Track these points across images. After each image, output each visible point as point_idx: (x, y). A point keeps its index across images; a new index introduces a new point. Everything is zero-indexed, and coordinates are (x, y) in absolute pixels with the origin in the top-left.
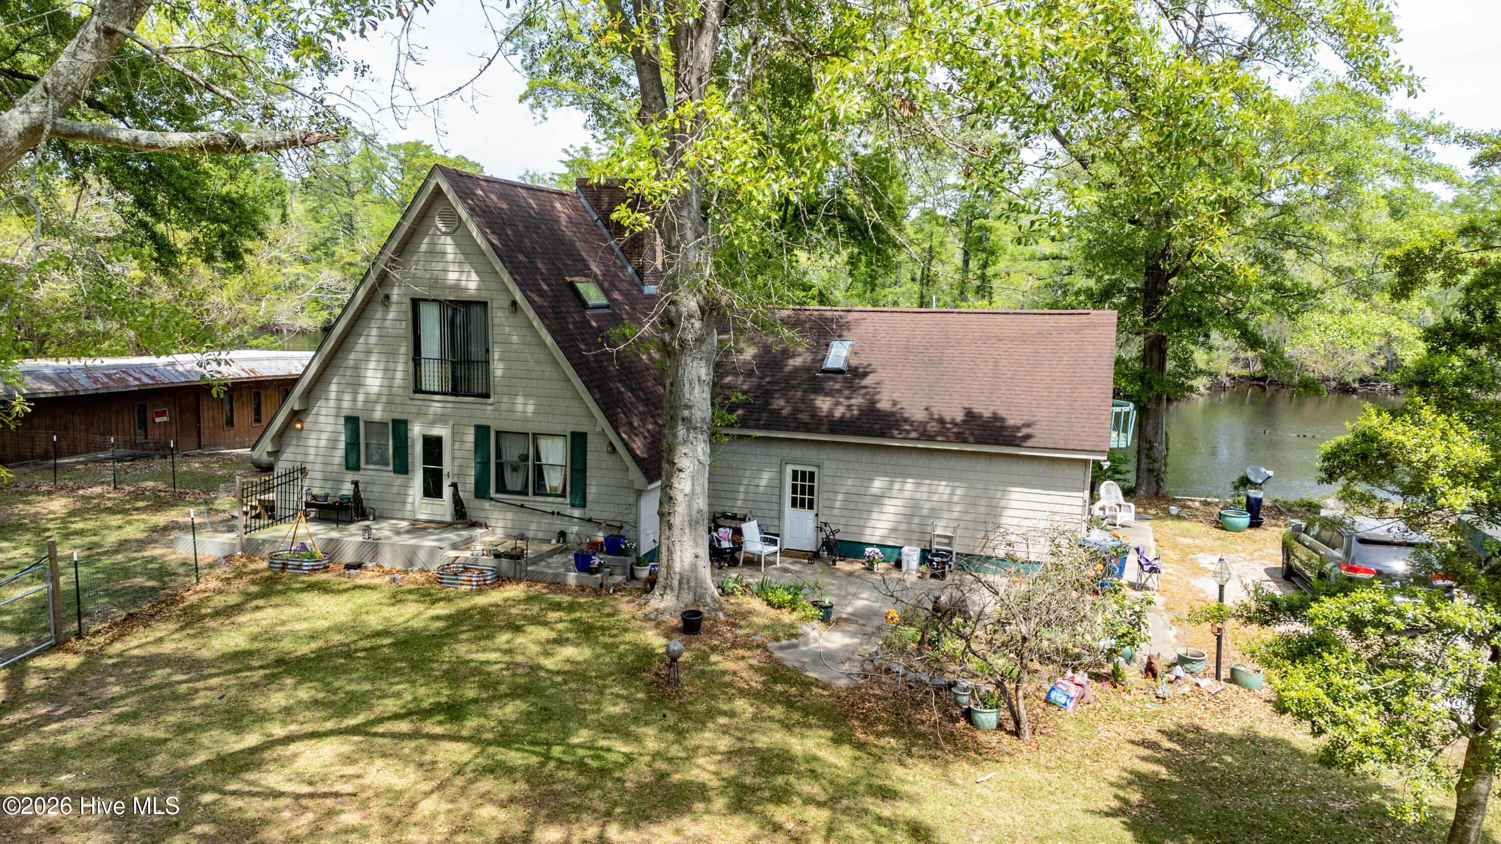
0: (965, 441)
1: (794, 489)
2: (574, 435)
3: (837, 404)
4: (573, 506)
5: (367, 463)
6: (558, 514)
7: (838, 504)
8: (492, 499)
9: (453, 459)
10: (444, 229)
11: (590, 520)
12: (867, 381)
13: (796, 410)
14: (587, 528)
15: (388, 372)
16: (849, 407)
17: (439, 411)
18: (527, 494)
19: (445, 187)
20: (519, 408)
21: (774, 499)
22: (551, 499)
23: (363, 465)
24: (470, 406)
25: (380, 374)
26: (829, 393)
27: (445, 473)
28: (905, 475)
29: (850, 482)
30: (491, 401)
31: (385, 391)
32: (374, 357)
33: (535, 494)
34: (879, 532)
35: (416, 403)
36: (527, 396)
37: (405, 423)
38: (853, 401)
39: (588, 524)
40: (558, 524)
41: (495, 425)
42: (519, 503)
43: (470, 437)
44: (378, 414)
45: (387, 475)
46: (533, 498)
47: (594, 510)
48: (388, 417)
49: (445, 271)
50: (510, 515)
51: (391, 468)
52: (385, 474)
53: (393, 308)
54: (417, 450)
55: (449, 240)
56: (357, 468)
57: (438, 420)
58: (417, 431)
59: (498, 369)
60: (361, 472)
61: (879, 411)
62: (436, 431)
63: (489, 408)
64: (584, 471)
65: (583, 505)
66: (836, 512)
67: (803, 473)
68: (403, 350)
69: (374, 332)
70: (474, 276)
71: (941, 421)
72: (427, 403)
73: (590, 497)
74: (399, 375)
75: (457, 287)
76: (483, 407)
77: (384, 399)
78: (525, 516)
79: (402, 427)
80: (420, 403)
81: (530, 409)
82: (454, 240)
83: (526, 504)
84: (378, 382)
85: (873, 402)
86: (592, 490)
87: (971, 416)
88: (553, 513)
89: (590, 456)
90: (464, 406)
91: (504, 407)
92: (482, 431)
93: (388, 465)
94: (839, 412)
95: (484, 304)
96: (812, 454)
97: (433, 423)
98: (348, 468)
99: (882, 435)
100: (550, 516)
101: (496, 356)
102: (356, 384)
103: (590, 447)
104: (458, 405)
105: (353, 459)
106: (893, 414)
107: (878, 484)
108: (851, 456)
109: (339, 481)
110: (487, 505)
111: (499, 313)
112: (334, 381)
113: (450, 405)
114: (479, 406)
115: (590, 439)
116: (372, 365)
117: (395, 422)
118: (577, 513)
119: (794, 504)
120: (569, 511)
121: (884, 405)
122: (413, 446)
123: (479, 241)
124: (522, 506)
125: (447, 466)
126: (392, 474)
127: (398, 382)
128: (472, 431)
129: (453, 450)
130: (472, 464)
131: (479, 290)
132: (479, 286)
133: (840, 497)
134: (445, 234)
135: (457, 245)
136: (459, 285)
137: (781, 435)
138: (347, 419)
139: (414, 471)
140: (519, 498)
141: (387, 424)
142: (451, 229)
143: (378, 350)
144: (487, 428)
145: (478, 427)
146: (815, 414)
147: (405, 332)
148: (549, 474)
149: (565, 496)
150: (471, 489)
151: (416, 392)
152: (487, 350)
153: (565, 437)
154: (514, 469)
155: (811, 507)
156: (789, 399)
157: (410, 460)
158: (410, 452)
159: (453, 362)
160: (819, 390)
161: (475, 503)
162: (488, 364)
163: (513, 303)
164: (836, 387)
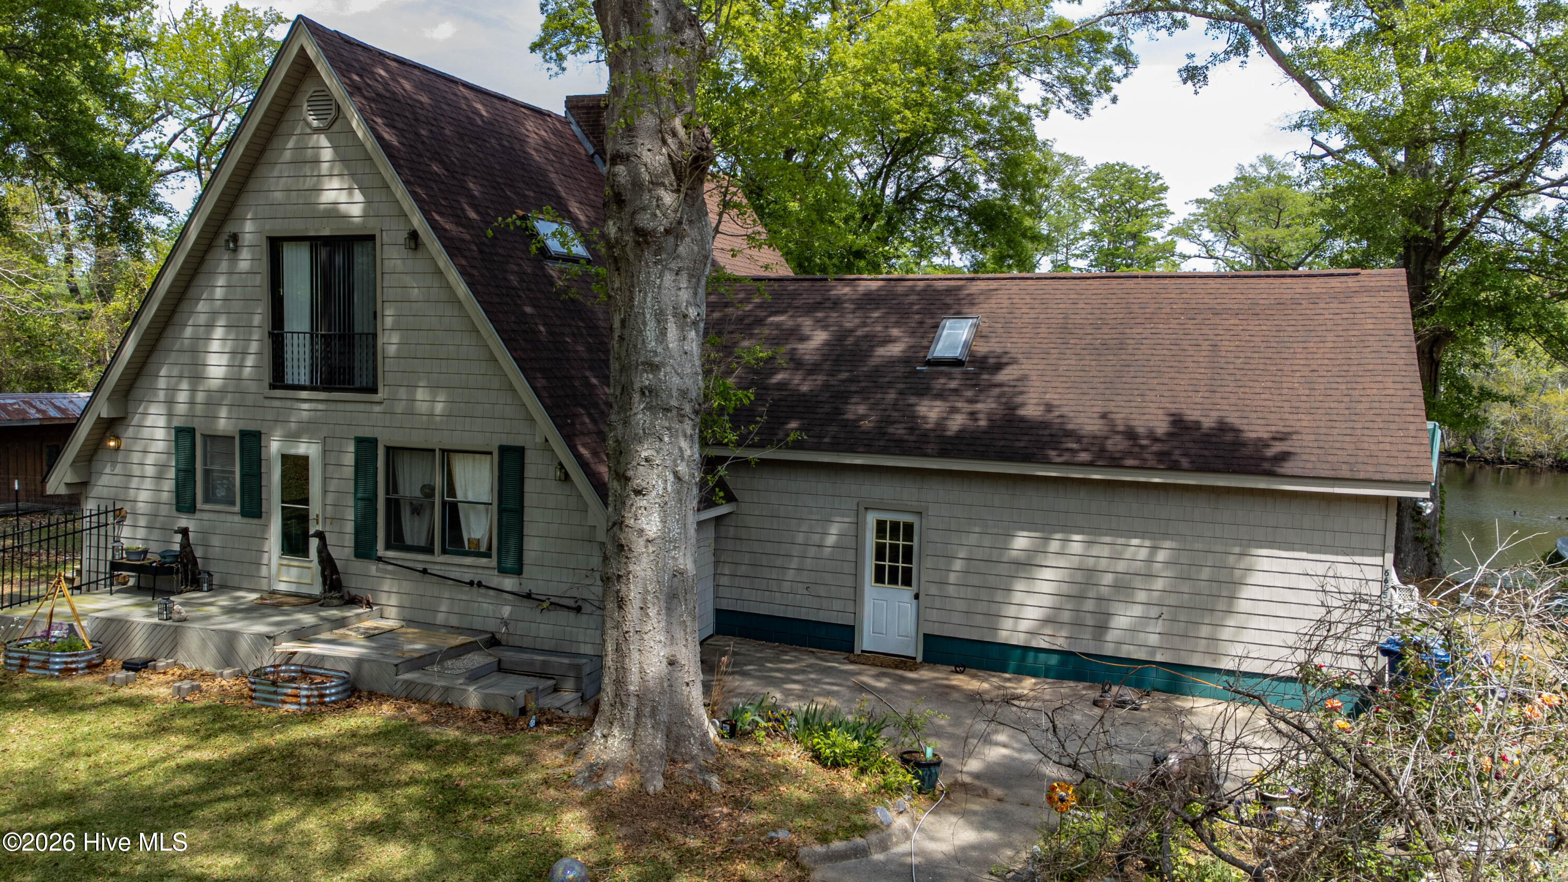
0: (1174, 467)
1: (880, 553)
2: (504, 450)
3: (954, 410)
4: (502, 570)
5: (207, 500)
6: (480, 584)
7: (952, 578)
8: (380, 559)
9: (325, 492)
10: (315, 124)
11: (529, 596)
12: (1003, 376)
13: (886, 421)
14: (523, 611)
15: (237, 354)
16: (973, 415)
17: (307, 416)
18: (432, 552)
19: (312, 51)
20: (422, 407)
21: (849, 568)
22: (468, 560)
23: (199, 505)
24: (349, 407)
25: (225, 359)
26: (941, 395)
27: (312, 516)
28: (1068, 528)
29: (973, 539)
30: (379, 397)
31: (231, 385)
32: (218, 333)
33: (444, 551)
34: (1024, 625)
35: (275, 403)
36: (434, 387)
37: (257, 436)
38: (979, 406)
39: (525, 602)
40: (479, 600)
41: (386, 438)
42: (420, 567)
43: (349, 457)
44: (222, 423)
45: (233, 520)
46: (442, 559)
47: (535, 579)
48: (235, 428)
49: (316, 188)
50: (406, 586)
51: (237, 508)
52: (229, 518)
53: (245, 254)
54: (274, 479)
55: (323, 141)
56: (191, 508)
57: (304, 430)
58: (275, 446)
59: (390, 345)
60: (198, 515)
61: (1023, 420)
62: (302, 449)
63: (377, 408)
64: (519, 512)
65: (518, 571)
66: (949, 590)
67: (895, 526)
68: (257, 320)
69: (219, 293)
70: (358, 196)
71: (1131, 434)
72: (289, 404)
73: (529, 557)
74: (250, 361)
75: (333, 213)
76: (367, 407)
77: (230, 398)
78: (427, 588)
79: (254, 443)
80: (281, 404)
81: (439, 408)
82: (329, 140)
83: (432, 567)
84: (222, 372)
85: (1012, 408)
86: (533, 546)
87: (1180, 425)
88: (471, 583)
89: (529, 486)
90: (340, 406)
91: (400, 407)
92: (365, 446)
93: (233, 503)
94: (957, 422)
95: (374, 241)
96: (911, 492)
97: (296, 435)
98: (179, 509)
99: (1027, 458)
100: (468, 589)
101: (389, 321)
102: (191, 378)
103: (529, 471)
104: (332, 406)
105: (186, 495)
106: (1044, 425)
107: (1021, 542)
108: (974, 495)
109: (163, 530)
110: (373, 568)
111: (393, 253)
112: (163, 372)
113: (320, 406)
114: (362, 407)
115: (530, 457)
116: (215, 345)
117: (244, 434)
118: (509, 583)
119: (879, 579)
120: (496, 580)
121: (1031, 410)
122: (269, 473)
123: (360, 134)
124: (425, 571)
125: (315, 504)
126: (238, 518)
127: (247, 372)
128: (351, 448)
129: (325, 479)
130: (351, 502)
131: (365, 216)
132: (365, 210)
133: (958, 565)
134: (317, 130)
135: (335, 147)
136: (337, 211)
137: (858, 461)
138: (179, 431)
139: (269, 513)
140: (421, 557)
141: (233, 438)
142: (326, 123)
143: (222, 321)
144: (373, 442)
145: (359, 441)
146: (915, 427)
147: (259, 291)
148: (467, 518)
149: (491, 556)
150: (349, 542)
151: (274, 386)
152: (375, 315)
153: (491, 454)
154: (415, 510)
155: (907, 582)
156: (874, 405)
157: (264, 495)
158: (264, 482)
159: (326, 337)
160: (924, 391)
161: (356, 566)
162: (376, 337)
163: (412, 235)
164: (951, 385)
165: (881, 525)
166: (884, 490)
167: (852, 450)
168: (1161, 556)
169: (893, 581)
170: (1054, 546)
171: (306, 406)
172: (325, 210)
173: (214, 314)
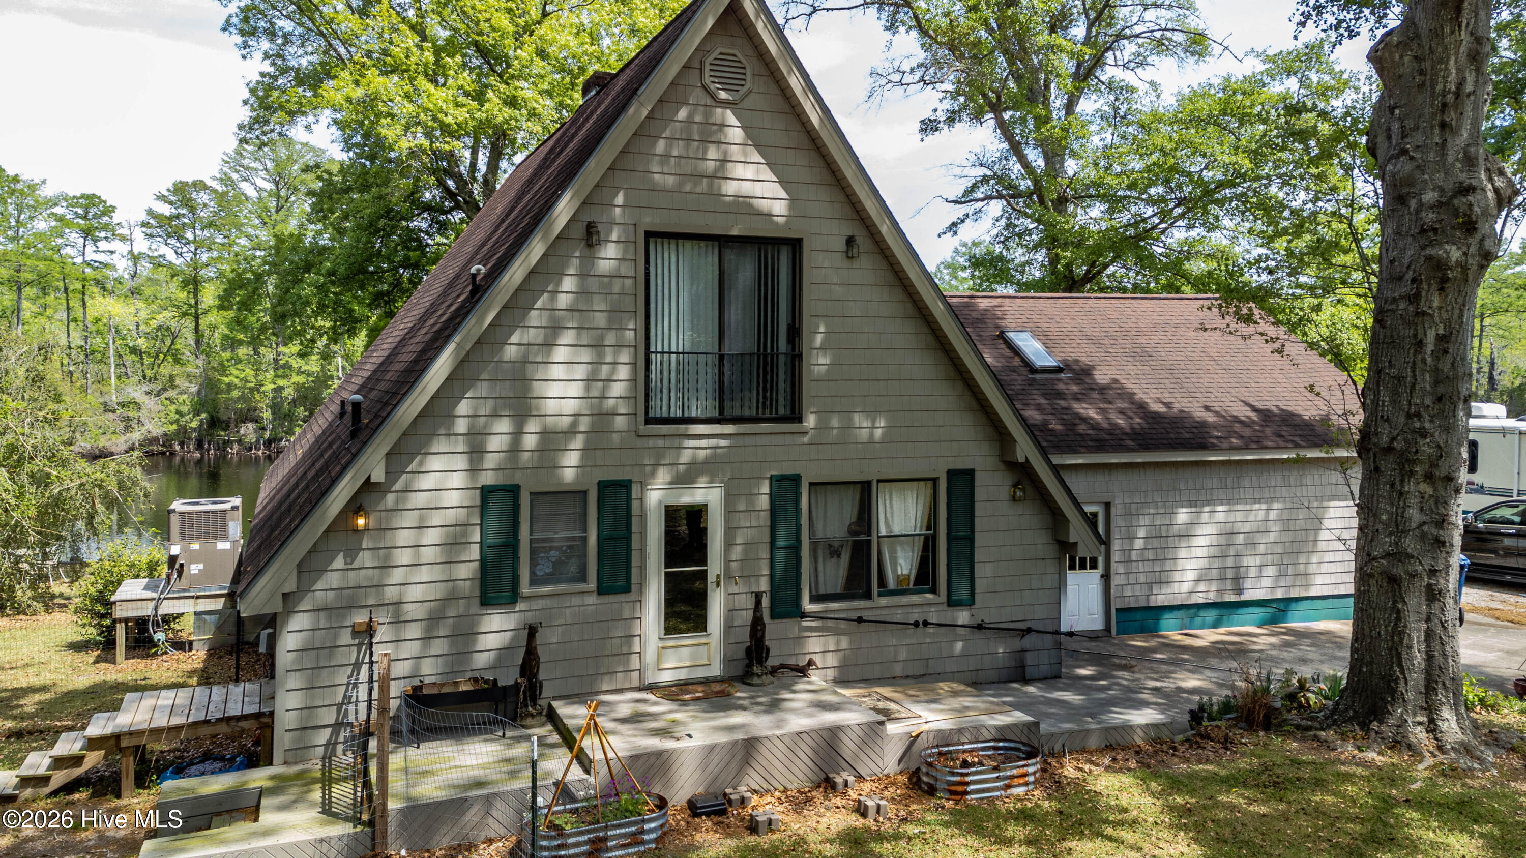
2: (952, 474)
3: (1104, 410)
4: (952, 603)
5: (534, 582)
6: (926, 623)
7: (1133, 555)
8: (804, 615)
9: (729, 547)
10: (721, 95)
11: (982, 626)
14: (982, 642)
15: (595, 382)
17: (702, 455)
18: (868, 596)
20: (859, 435)
22: (910, 600)
23: (525, 590)
24: (762, 440)
27: (711, 578)
28: (1213, 502)
29: (1150, 521)
30: (805, 426)
34: (1184, 587)
35: (651, 442)
36: (872, 411)
37: (626, 485)
38: (1117, 406)
39: (979, 635)
40: (927, 642)
41: (810, 472)
42: (854, 615)
43: (762, 501)
44: (566, 474)
45: (584, 601)
46: (883, 601)
47: (988, 607)
48: (589, 478)
49: (720, 177)
50: (838, 642)
51: (592, 585)
52: (576, 601)
54: (652, 540)
55: (730, 116)
56: (513, 597)
57: (698, 473)
58: (652, 499)
59: (816, 366)
60: (521, 605)
62: (693, 497)
63: (799, 440)
64: (971, 540)
65: (971, 602)
68: (628, 337)
70: (780, 191)
72: (676, 442)
73: (980, 584)
74: (616, 390)
76: (789, 439)
77: (581, 440)
78: (864, 639)
79: (617, 497)
80: (659, 443)
81: (875, 435)
82: (740, 117)
83: (866, 615)
85: (1141, 406)
86: (984, 572)
88: (916, 624)
90: (750, 441)
92: (786, 487)
93: (584, 579)
95: (795, 245)
97: (687, 480)
98: (486, 601)
100: (911, 630)
101: (816, 340)
103: (980, 494)
104: (736, 442)
105: (498, 579)
106: (1177, 419)
109: (464, 635)
110: (794, 629)
111: (823, 259)
113: (722, 443)
114: (780, 439)
115: (979, 479)
117: (604, 487)
118: (958, 616)
120: (945, 616)
121: (1156, 408)
122: (644, 532)
124: (860, 620)
125: (716, 563)
126: (592, 599)
128: (765, 488)
129: (730, 531)
130: (766, 554)
131: (789, 216)
132: (787, 207)
134: (725, 104)
136: (750, 206)
138: (486, 492)
139: (641, 586)
140: (856, 604)
141: (585, 493)
142: (737, 96)
143: (568, 337)
144: (795, 479)
145: (777, 481)
146: (1095, 427)
147: (629, 300)
148: (893, 553)
149: (934, 591)
150: (765, 602)
151: (649, 421)
152: (795, 332)
153: (935, 481)
154: (834, 552)
155: (1094, 566)
156: (1039, 408)
157: (635, 562)
158: (635, 545)
159: (721, 357)
160: (1060, 395)
161: (773, 629)
162: (796, 358)
163: (850, 241)
164: (1075, 388)
168: (1273, 515)
169: (1083, 567)
170: (1205, 517)
171: (703, 443)
172: (730, 204)
173: (555, 329)
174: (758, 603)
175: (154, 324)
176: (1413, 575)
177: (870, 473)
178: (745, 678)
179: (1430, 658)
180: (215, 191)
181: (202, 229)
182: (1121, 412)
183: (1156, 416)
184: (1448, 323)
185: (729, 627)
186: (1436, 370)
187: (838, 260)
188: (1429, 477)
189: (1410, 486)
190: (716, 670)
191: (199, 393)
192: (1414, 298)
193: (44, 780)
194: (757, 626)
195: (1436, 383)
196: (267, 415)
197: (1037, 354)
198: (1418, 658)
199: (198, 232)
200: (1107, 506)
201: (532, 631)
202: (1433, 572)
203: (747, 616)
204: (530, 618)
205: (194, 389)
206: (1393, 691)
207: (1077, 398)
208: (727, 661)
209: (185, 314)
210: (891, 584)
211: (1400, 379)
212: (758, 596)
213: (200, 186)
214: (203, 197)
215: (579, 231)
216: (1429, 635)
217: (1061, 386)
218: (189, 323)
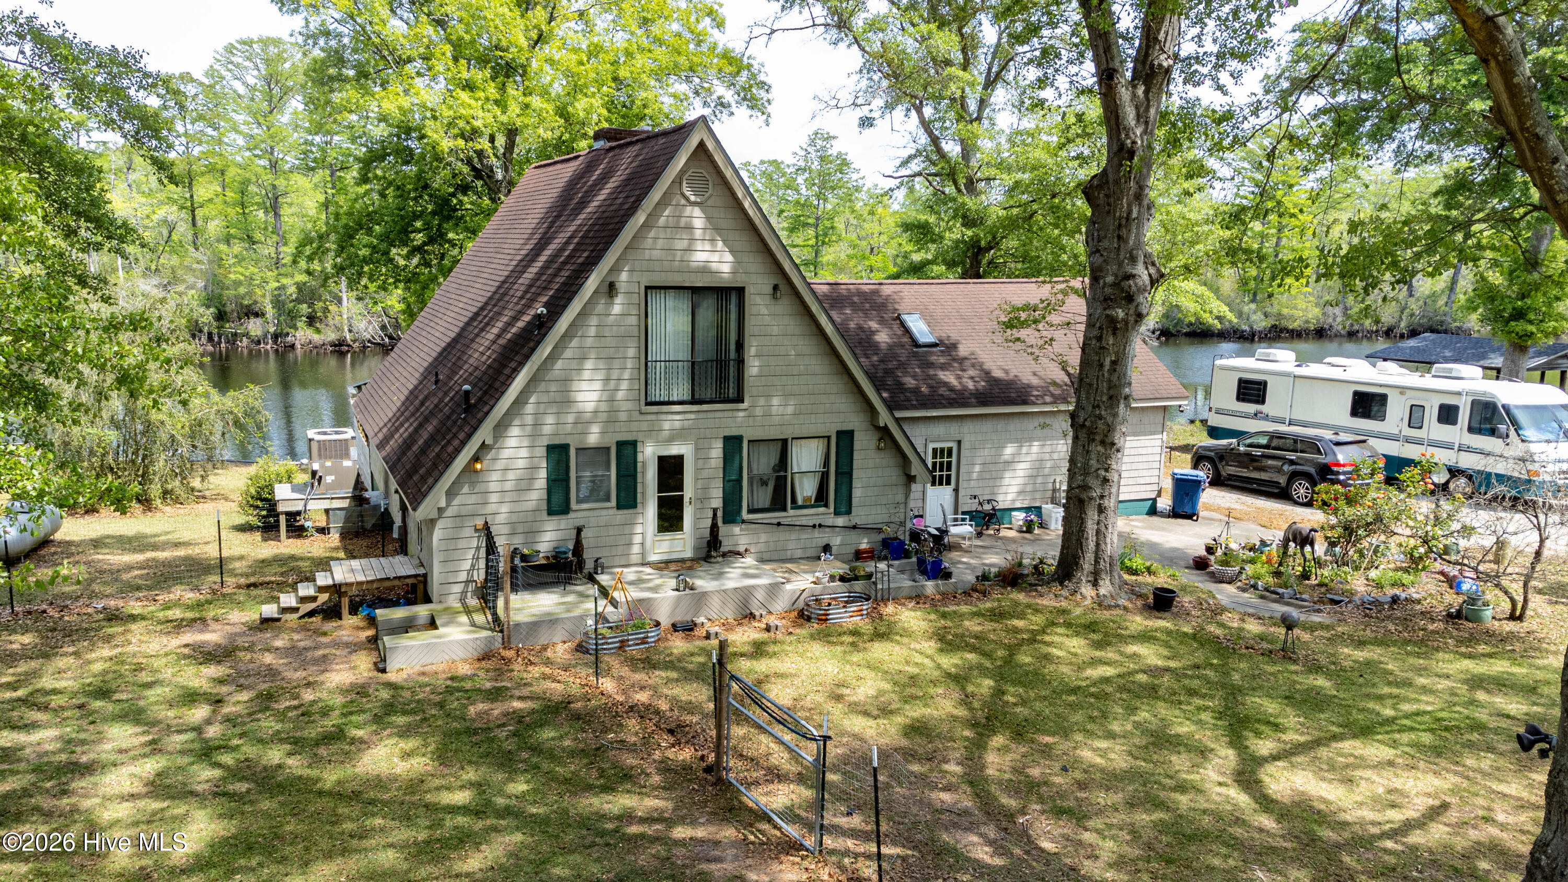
1: (935, 468)
2: (840, 433)
3: (960, 377)
4: (837, 513)
5: (579, 501)
6: (820, 526)
7: (975, 476)
8: (743, 522)
9: (697, 479)
11: (854, 527)
12: (963, 352)
14: (853, 537)
15: (610, 383)
17: (677, 425)
18: (784, 509)
19: (711, 144)
20: (774, 410)
22: (805, 511)
23: (574, 506)
24: (718, 415)
25: (598, 385)
27: (686, 500)
29: (985, 452)
30: (745, 405)
31: (604, 407)
32: (589, 364)
33: (794, 508)
34: (1010, 497)
35: (649, 417)
36: (785, 396)
37: (634, 444)
38: (971, 373)
39: (852, 532)
40: (821, 537)
41: (749, 434)
42: (775, 521)
43: (717, 451)
44: (594, 438)
45: (608, 513)
46: (791, 512)
47: (860, 515)
48: (611, 441)
49: (689, 250)
50: (763, 538)
51: (613, 503)
52: (604, 512)
53: (619, 300)
54: (650, 477)
55: (697, 212)
56: (565, 510)
57: (676, 436)
58: (649, 453)
59: (753, 367)
60: (572, 515)
62: (674, 450)
63: (741, 414)
64: (850, 474)
65: (849, 512)
66: (973, 483)
67: (942, 450)
68: (631, 352)
69: (592, 331)
70: (729, 257)
72: (663, 417)
73: (855, 501)
74: (624, 385)
75: (705, 270)
76: (735, 414)
77: (603, 417)
78: (782, 536)
79: (628, 450)
80: (653, 417)
81: (789, 410)
82: (704, 212)
83: (783, 521)
84: (595, 396)
85: (987, 372)
86: (857, 493)
88: (814, 527)
89: (856, 456)
90: (710, 415)
92: (732, 444)
93: (608, 499)
94: (968, 385)
95: (741, 291)
96: (954, 430)
97: (671, 440)
98: (551, 512)
100: (811, 530)
101: (753, 351)
102: (565, 401)
103: (857, 445)
104: (701, 415)
105: (557, 498)
106: (1011, 382)
107: (1009, 450)
109: (532, 533)
110: (736, 529)
111: (758, 300)
112: (532, 400)
113: (693, 416)
114: (730, 414)
115: (857, 436)
116: (586, 375)
117: (621, 445)
118: (840, 521)
120: (831, 521)
121: (998, 374)
122: (644, 472)
124: (779, 524)
125: (688, 492)
126: (614, 512)
127: (622, 394)
128: (719, 444)
129: (698, 470)
130: (719, 483)
131: (734, 273)
132: (733, 268)
133: (977, 468)
134: (694, 204)
135: (708, 218)
136: (708, 267)
137: (935, 413)
138: (551, 449)
139: (643, 504)
140: (777, 514)
141: (609, 448)
142: (703, 199)
144: (739, 439)
145: (727, 440)
146: (952, 389)
147: (636, 329)
148: (801, 483)
149: (826, 506)
150: (720, 514)
151: (647, 404)
152: (740, 346)
153: (829, 438)
154: (764, 483)
155: (948, 483)
156: (914, 377)
157: (639, 490)
158: (639, 479)
159: (693, 363)
160: (931, 365)
161: (723, 529)
162: (741, 362)
163: (775, 288)
164: (942, 360)
165: (935, 450)
166: (939, 429)
167: (934, 407)
169: (941, 484)
170: (1025, 450)
171: (679, 417)
172: (694, 266)
174: (715, 515)
175: (155, 218)
176: (1091, 499)
177: (787, 433)
178: (707, 558)
179: (1098, 545)
180: (201, 84)
181: (193, 123)
182: (972, 378)
183: (997, 381)
184: (1117, 354)
185: (696, 528)
186: (1110, 381)
187: (768, 299)
188: (1103, 443)
189: (1092, 447)
190: (689, 554)
191: (206, 287)
192: (1099, 339)
193: (295, 610)
194: (714, 528)
195: (1109, 388)
196: (270, 311)
197: (922, 333)
198: (1092, 545)
199: (189, 126)
200: (959, 442)
201: (579, 530)
202: (1102, 497)
203: (709, 523)
204: (579, 523)
205: (201, 284)
206: (1077, 564)
207: (943, 367)
208: (696, 549)
209: (182, 208)
210: (800, 502)
211: (1090, 385)
212: (715, 511)
213: (186, 77)
214: (191, 90)
215: (605, 288)
216: (1098, 532)
217: (933, 358)
218: (184, 214)
